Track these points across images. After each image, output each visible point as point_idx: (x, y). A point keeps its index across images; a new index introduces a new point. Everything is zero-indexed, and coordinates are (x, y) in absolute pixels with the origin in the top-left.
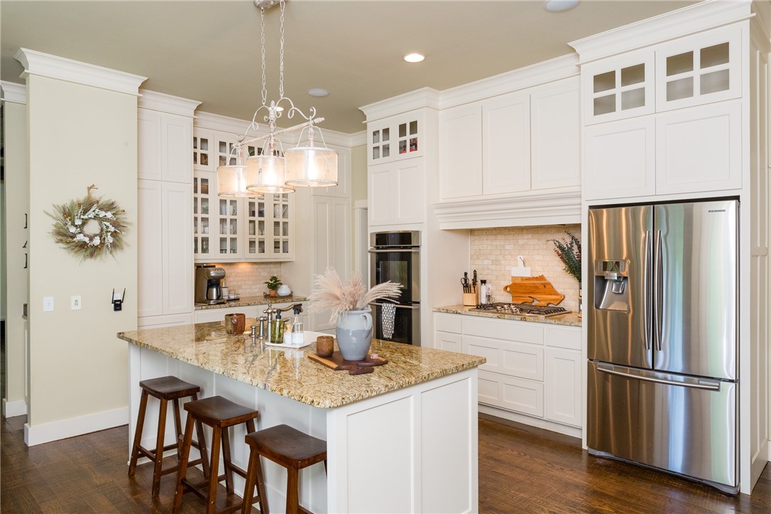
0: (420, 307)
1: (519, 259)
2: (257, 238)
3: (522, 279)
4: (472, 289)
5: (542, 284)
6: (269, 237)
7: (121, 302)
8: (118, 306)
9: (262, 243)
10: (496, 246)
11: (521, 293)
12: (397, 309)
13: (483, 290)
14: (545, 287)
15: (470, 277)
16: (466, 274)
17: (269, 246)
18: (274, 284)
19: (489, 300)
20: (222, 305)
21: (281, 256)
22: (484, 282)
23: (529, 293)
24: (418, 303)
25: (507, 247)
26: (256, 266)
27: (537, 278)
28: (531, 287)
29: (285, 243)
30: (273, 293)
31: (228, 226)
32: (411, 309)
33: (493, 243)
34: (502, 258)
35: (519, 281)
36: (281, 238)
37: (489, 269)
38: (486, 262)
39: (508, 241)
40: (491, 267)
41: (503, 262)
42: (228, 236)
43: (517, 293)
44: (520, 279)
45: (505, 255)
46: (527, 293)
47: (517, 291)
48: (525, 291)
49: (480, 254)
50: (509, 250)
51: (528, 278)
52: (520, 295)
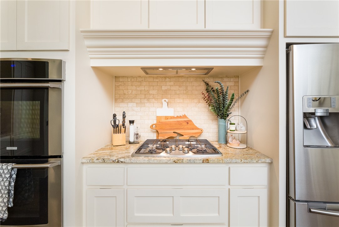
0: (62, 162)
1: (164, 102)
3: (167, 118)
4: (123, 129)
5: (185, 121)
10: (141, 91)
11: (167, 130)
12: (19, 170)
13: (132, 129)
14: (188, 123)
15: (119, 118)
16: (115, 116)
19: (137, 138)
22: (132, 122)
23: (174, 129)
24: (60, 157)
25: (151, 92)
27: (180, 116)
32: (47, 168)
33: (138, 89)
34: (146, 102)
35: (163, 120)
39: (152, 87)
41: (147, 105)
43: (164, 129)
44: (164, 118)
45: (149, 99)
46: (172, 129)
47: (164, 128)
48: (170, 128)
49: (124, 98)
50: (153, 94)
51: (172, 117)
52: (166, 132)
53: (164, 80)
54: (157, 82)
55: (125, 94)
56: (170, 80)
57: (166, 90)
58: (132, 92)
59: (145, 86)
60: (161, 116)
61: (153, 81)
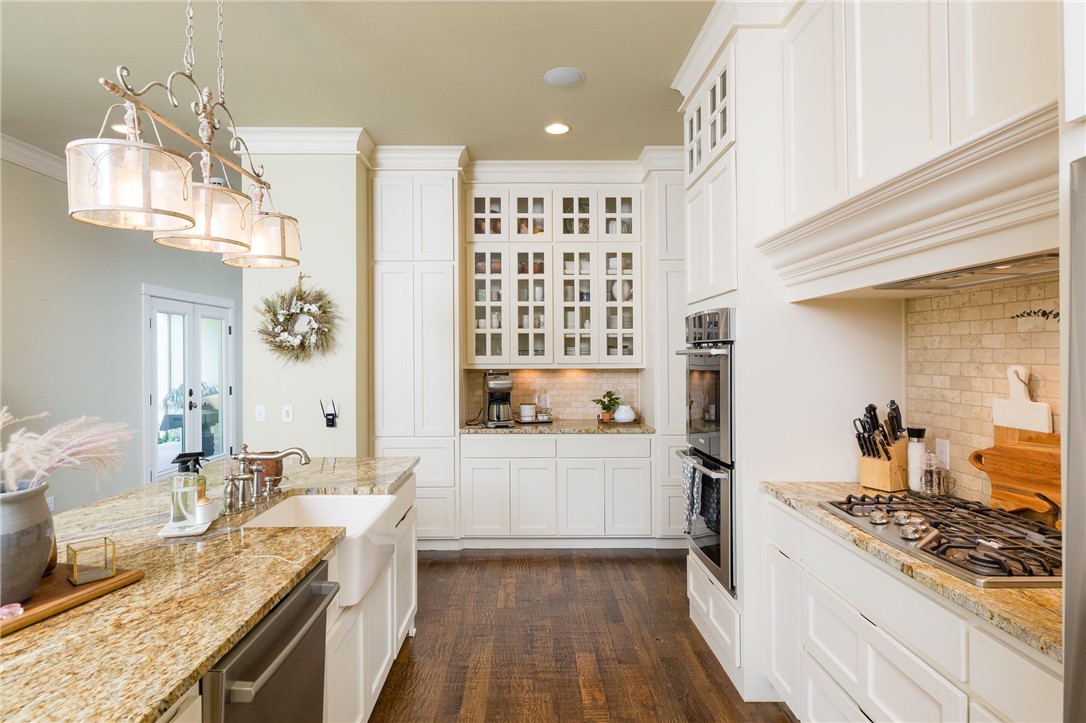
1: (1012, 378)
2: (576, 332)
3: (1022, 436)
6: (597, 330)
7: (334, 416)
8: (331, 421)
9: (585, 340)
10: (962, 337)
11: (1016, 479)
13: (916, 455)
16: (872, 409)
17: (599, 344)
18: (610, 404)
20: (506, 430)
21: (619, 360)
22: (917, 433)
23: (1038, 483)
26: (594, 375)
28: (1044, 464)
29: (628, 340)
30: (606, 417)
31: (530, 318)
33: (954, 332)
34: (973, 373)
35: (1013, 443)
36: (619, 332)
37: (944, 400)
38: (938, 381)
39: (988, 325)
40: (950, 395)
41: (977, 383)
42: (531, 331)
43: (1005, 475)
44: (1017, 436)
45: (982, 364)
46: (1030, 481)
47: (1005, 472)
48: (1025, 475)
49: (925, 361)
50: (993, 349)
51: (1033, 435)
52: (1013, 486)
53: (1022, 298)
54: (1004, 304)
55: (925, 349)
56: (1042, 292)
57: (1030, 332)
58: (941, 342)
59: (970, 321)
60: (1007, 429)
61: (993, 304)
